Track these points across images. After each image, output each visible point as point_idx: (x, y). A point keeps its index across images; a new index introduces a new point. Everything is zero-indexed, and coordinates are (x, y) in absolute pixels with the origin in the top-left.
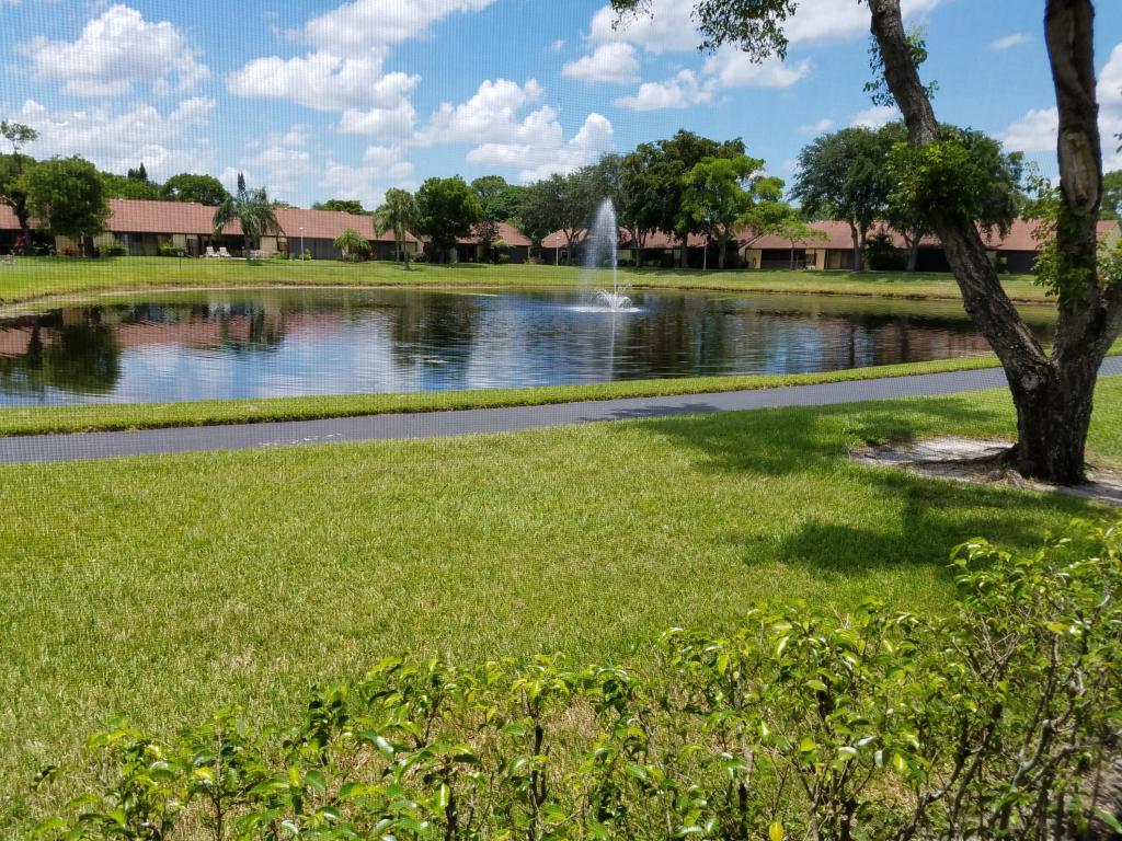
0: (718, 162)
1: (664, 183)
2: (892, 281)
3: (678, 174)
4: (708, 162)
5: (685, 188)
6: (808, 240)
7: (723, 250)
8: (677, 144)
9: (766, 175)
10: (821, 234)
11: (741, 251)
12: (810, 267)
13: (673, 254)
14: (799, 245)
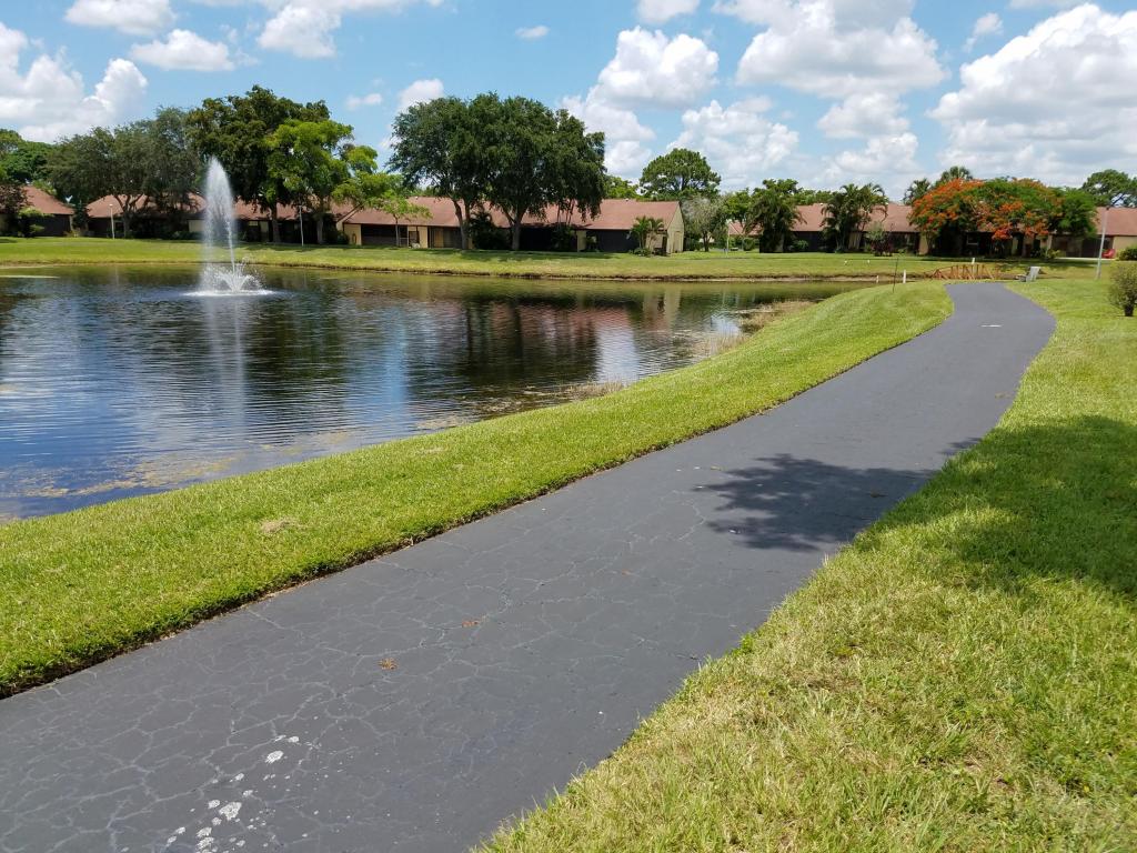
0: (304, 125)
1: (244, 145)
2: (505, 261)
3: (259, 136)
4: (293, 125)
5: (270, 152)
6: (410, 216)
7: (321, 224)
8: (252, 102)
9: (356, 143)
10: (423, 210)
11: (339, 226)
12: (415, 245)
13: (259, 227)
14: (402, 222)
